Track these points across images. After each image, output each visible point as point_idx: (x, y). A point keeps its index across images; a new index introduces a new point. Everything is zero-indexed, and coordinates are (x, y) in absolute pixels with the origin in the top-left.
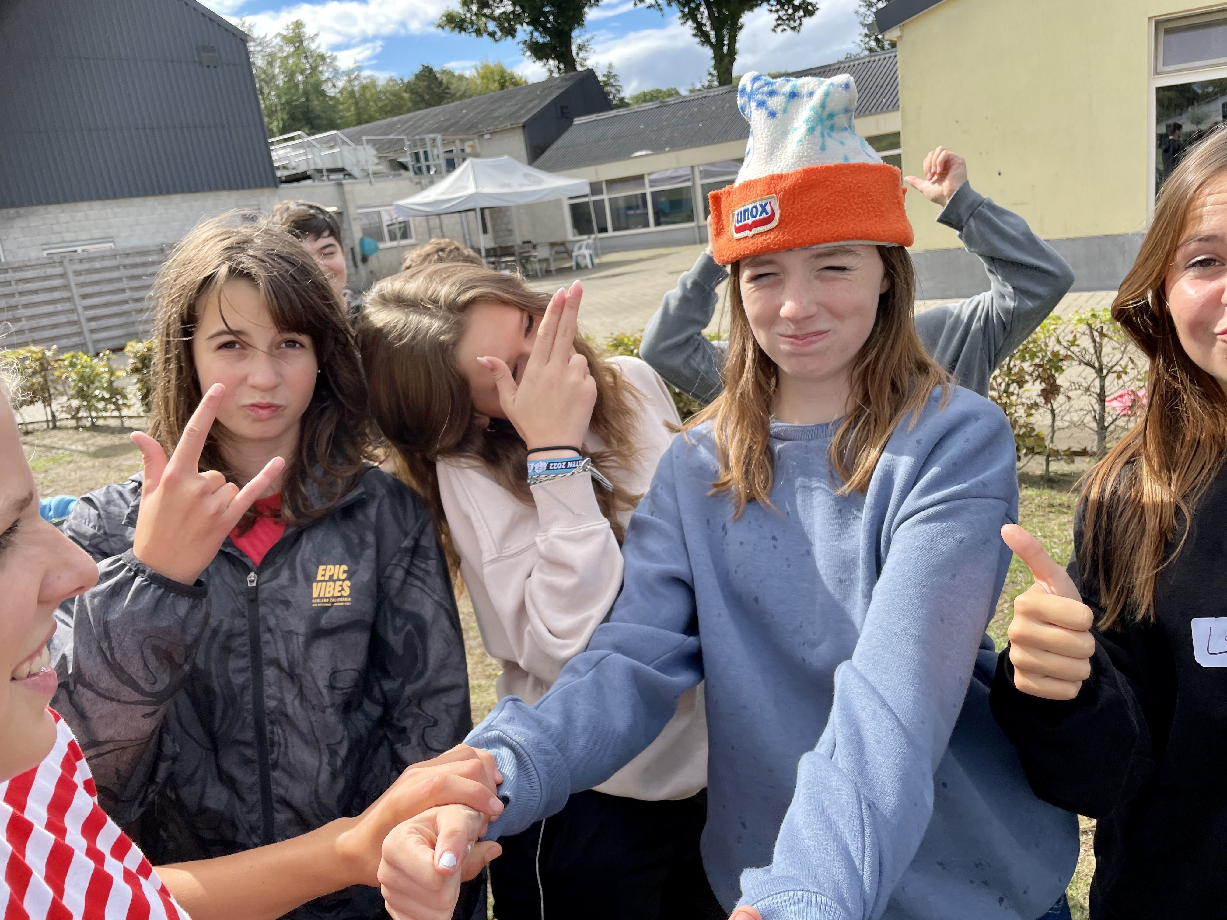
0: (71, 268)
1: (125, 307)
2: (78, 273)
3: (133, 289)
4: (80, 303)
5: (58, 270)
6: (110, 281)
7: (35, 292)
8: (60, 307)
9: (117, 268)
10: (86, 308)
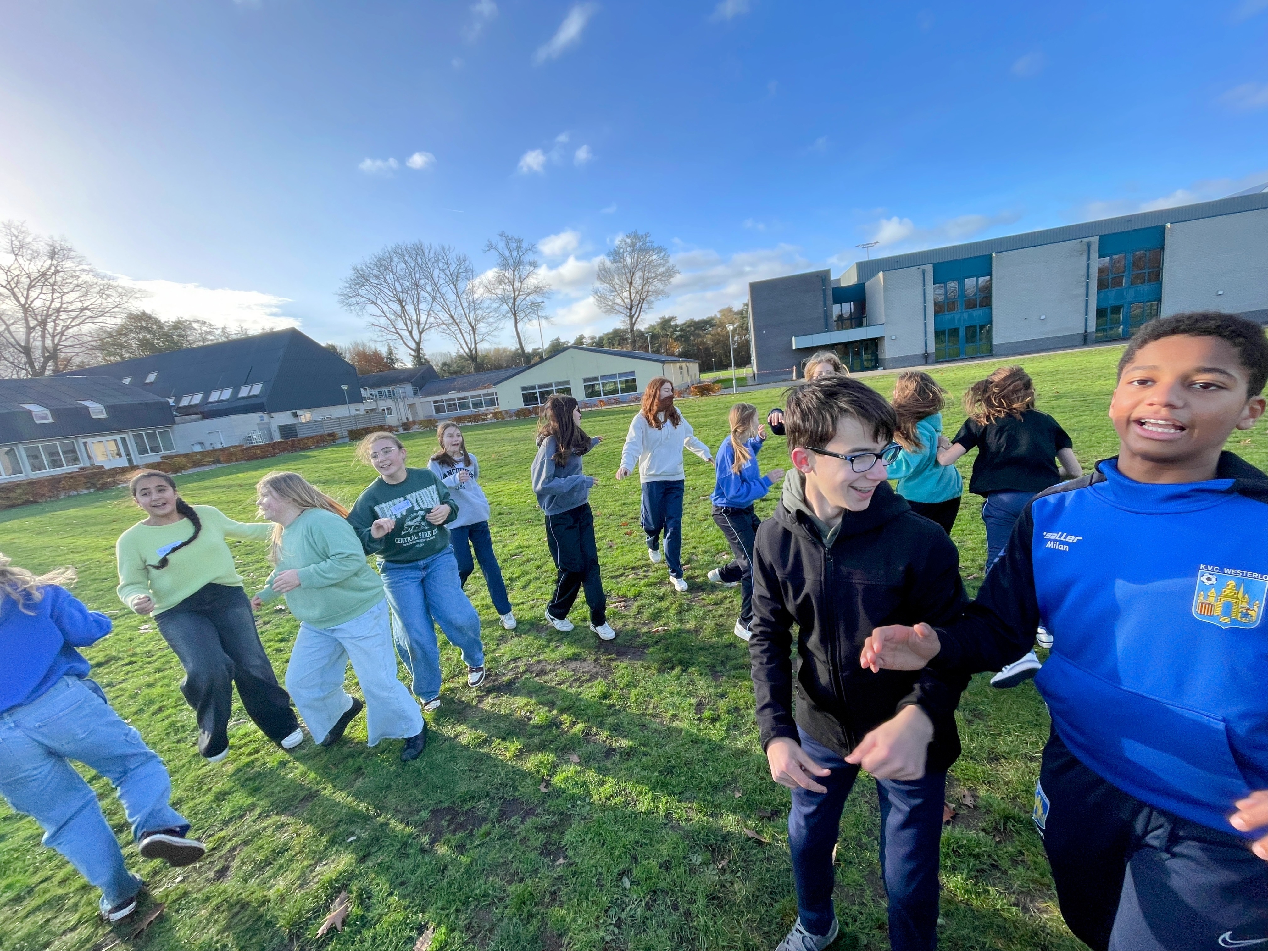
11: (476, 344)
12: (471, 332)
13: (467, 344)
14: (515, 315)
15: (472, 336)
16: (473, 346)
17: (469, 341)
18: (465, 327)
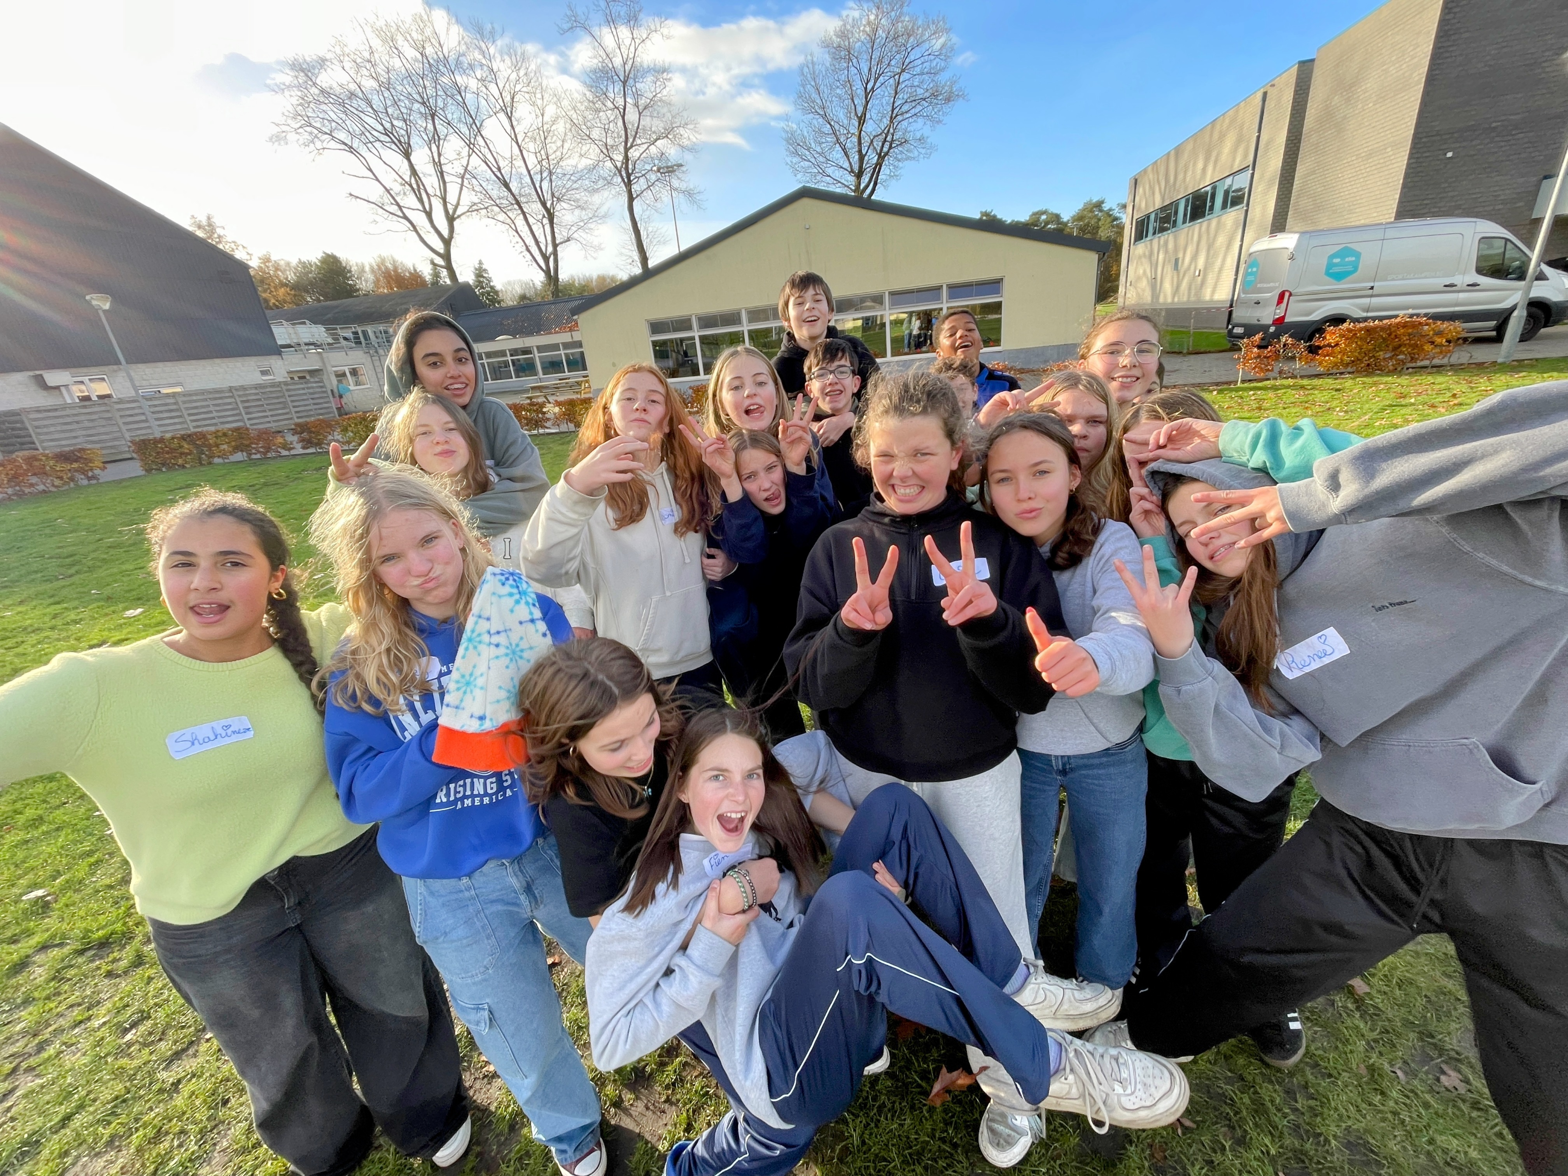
0: (180, 399)
1: (214, 421)
2: (184, 402)
3: (217, 411)
4: (189, 418)
5: (172, 401)
6: (203, 407)
7: (161, 412)
8: (176, 420)
9: (206, 400)
10: (193, 421)
11: (555, 246)
12: (546, 221)
13: (537, 243)
14: (629, 184)
15: (548, 228)
16: (550, 249)
17: (541, 239)
18: (535, 209)
